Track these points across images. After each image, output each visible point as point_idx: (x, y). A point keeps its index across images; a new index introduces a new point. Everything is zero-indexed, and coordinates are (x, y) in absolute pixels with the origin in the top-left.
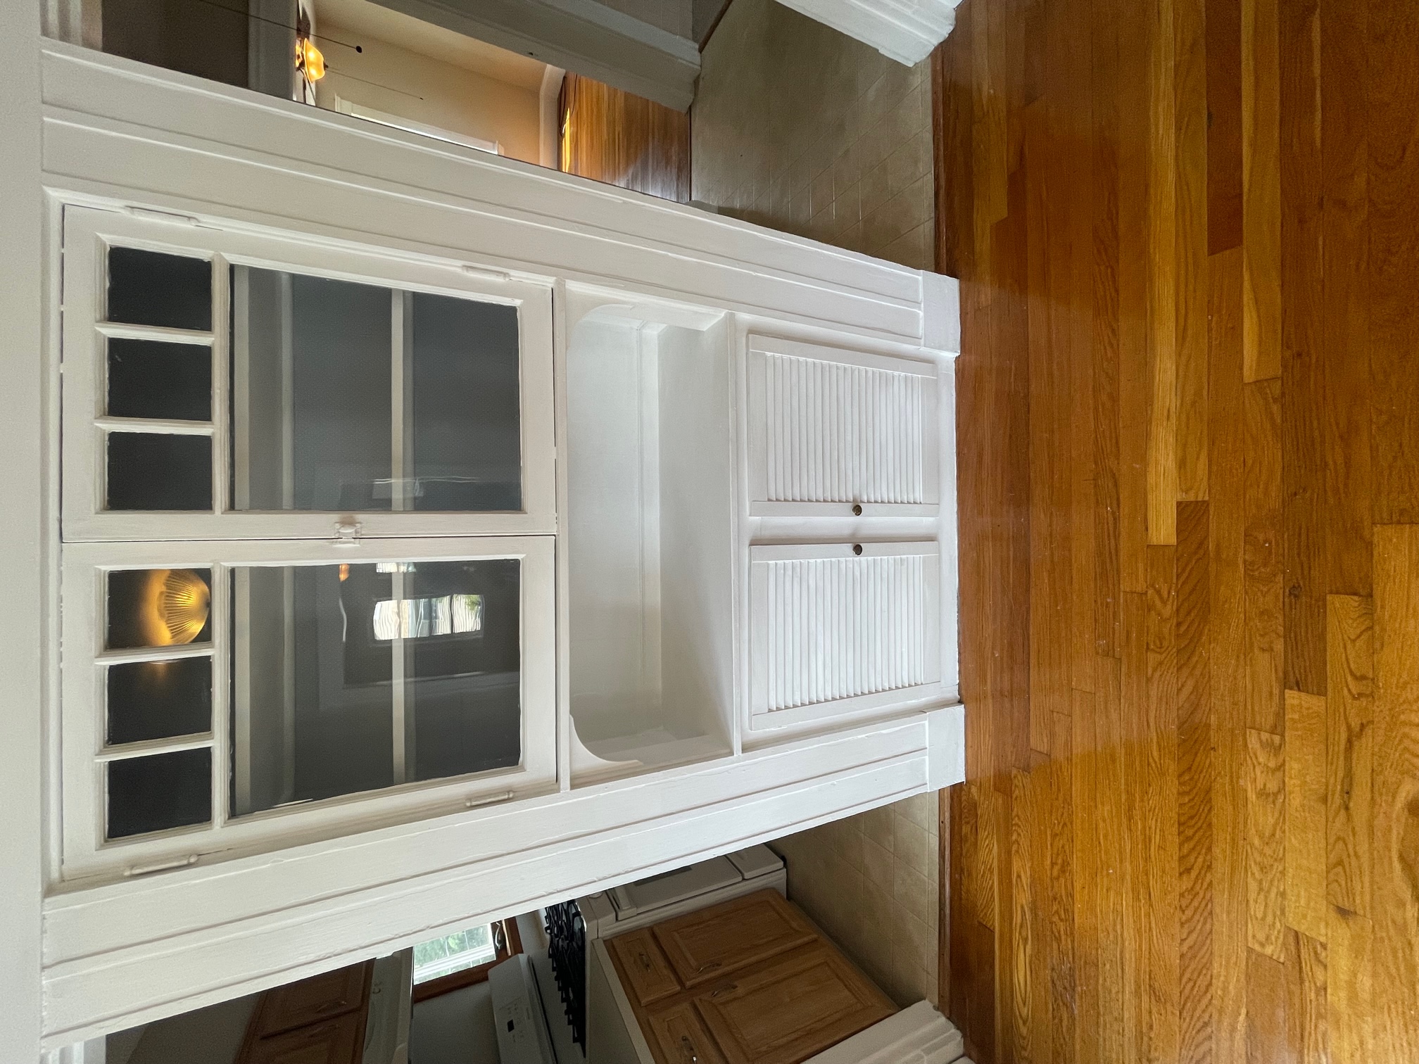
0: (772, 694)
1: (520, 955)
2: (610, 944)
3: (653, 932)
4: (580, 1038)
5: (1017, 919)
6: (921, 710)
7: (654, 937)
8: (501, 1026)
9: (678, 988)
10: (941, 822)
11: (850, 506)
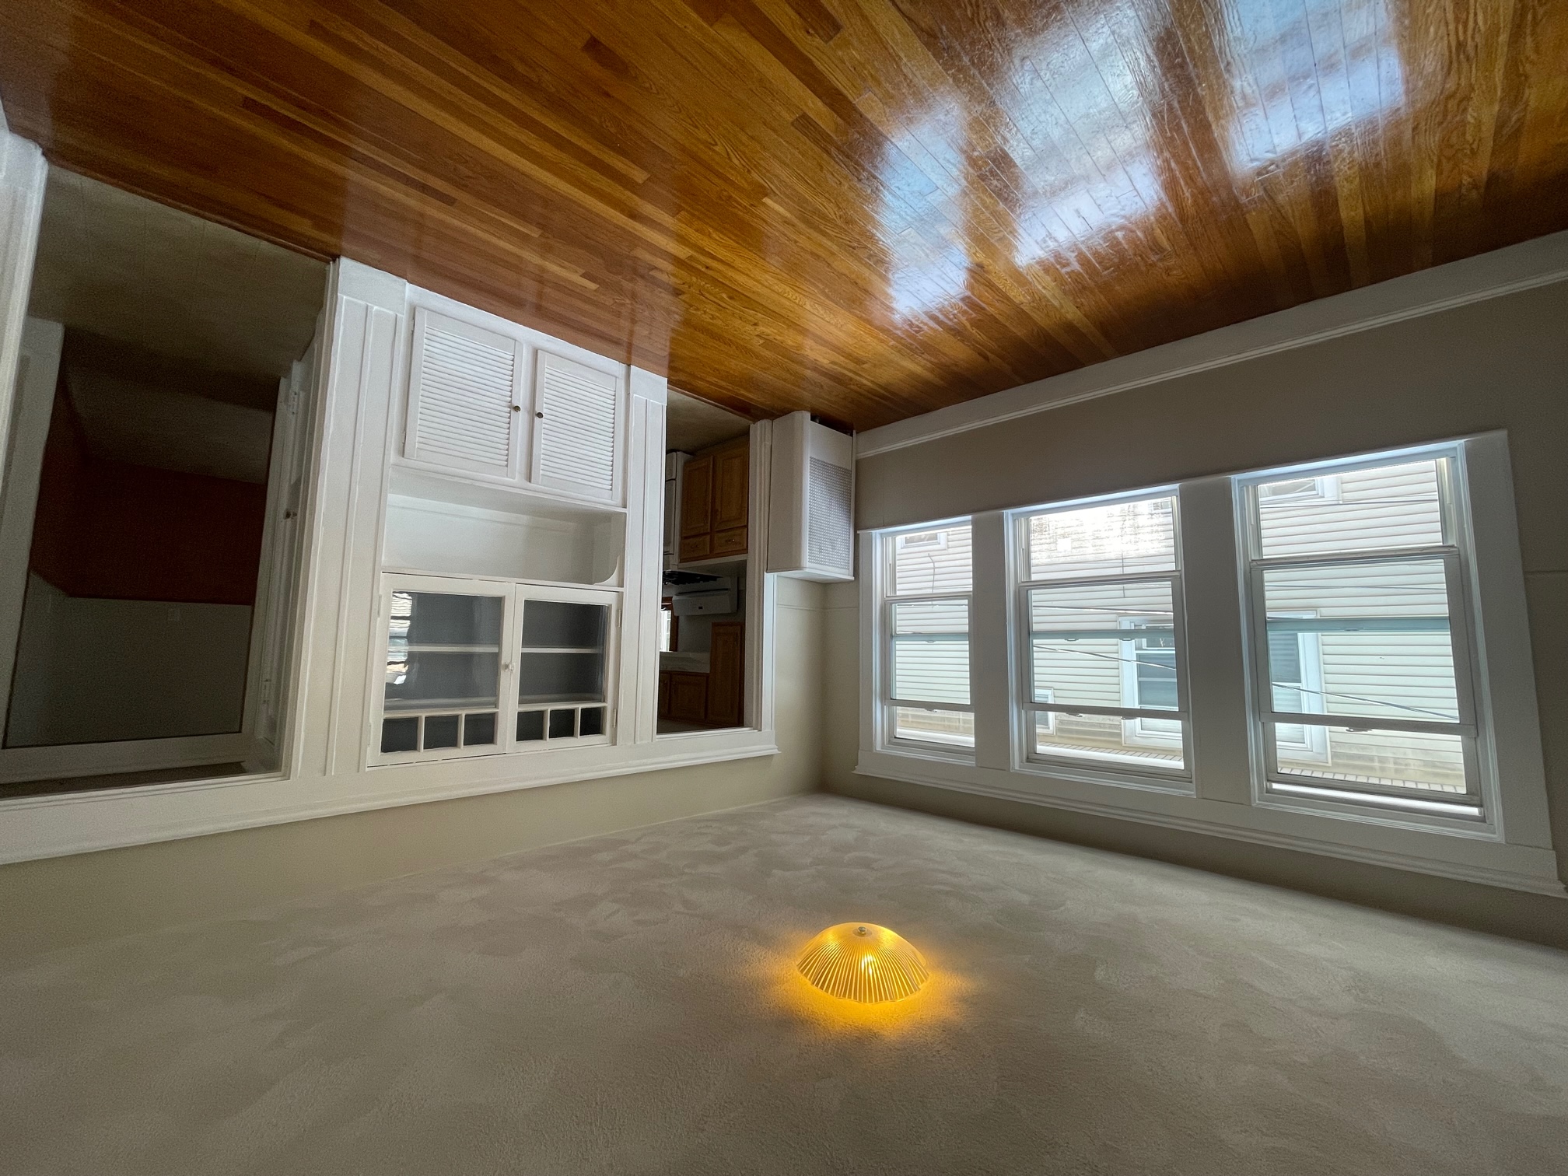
0: (605, 486)
1: (673, 599)
2: (682, 560)
3: (684, 538)
4: (714, 578)
5: (730, 388)
6: (628, 394)
7: (686, 538)
8: (700, 612)
9: (708, 537)
10: (682, 393)
11: (513, 412)
